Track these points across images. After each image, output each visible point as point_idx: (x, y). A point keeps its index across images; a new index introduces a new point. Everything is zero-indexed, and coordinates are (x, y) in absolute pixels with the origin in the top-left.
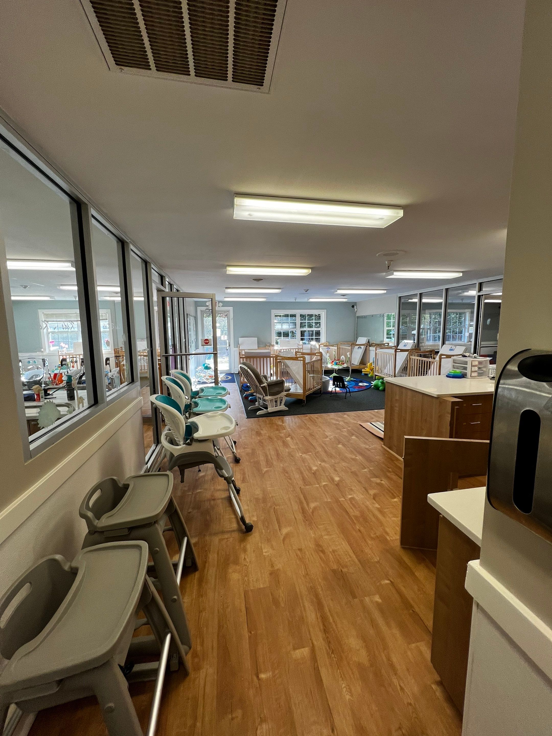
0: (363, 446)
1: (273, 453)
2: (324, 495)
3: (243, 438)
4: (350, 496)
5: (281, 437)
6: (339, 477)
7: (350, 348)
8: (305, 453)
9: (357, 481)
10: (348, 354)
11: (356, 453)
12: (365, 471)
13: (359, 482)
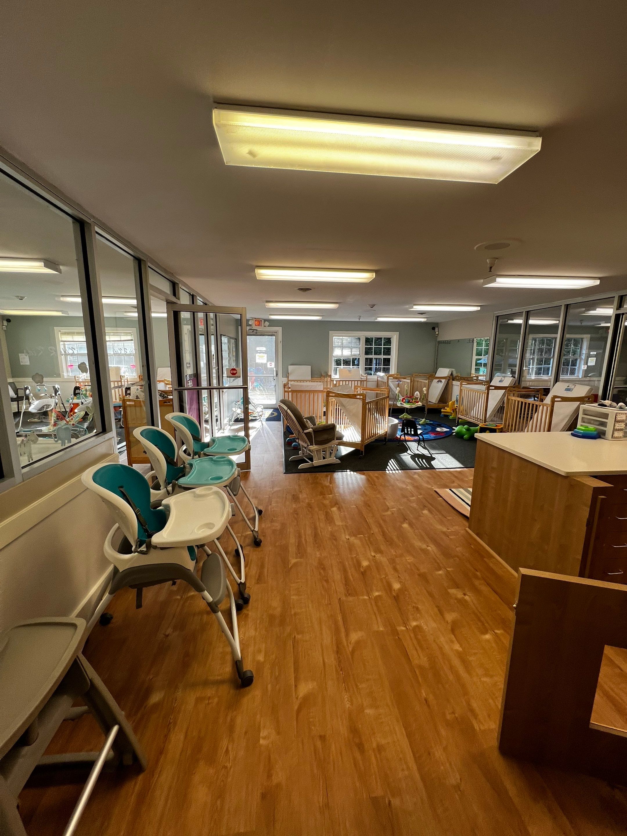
0: (439, 527)
1: (309, 531)
2: (374, 617)
3: (274, 504)
4: (414, 624)
5: (325, 506)
6: (400, 582)
7: (427, 381)
8: (355, 536)
9: (427, 592)
10: (424, 389)
11: (428, 540)
12: (440, 575)
13: (431, 595)
